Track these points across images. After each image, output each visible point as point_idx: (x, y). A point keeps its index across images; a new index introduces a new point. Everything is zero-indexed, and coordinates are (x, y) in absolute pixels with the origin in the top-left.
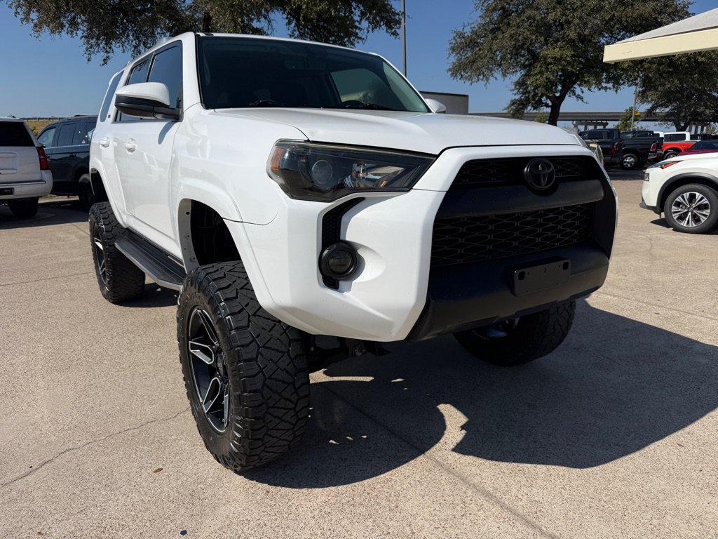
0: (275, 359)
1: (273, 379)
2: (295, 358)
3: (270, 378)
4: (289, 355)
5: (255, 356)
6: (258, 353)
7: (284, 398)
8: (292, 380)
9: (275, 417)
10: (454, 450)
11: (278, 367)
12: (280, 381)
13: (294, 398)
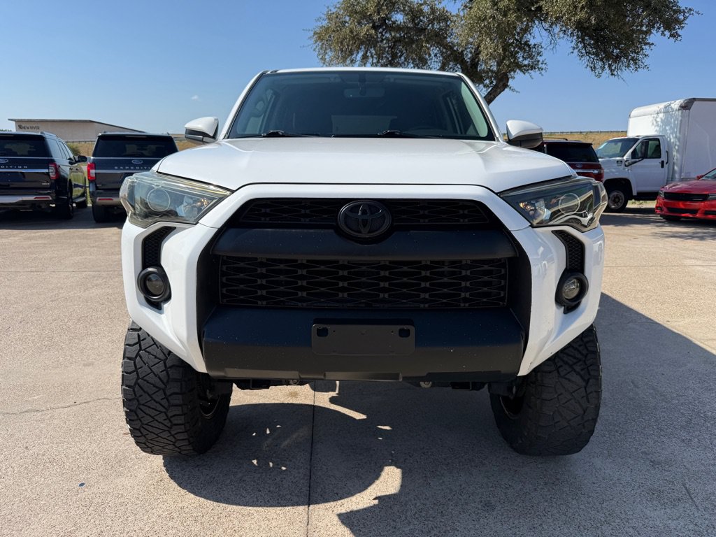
0: (151, 364)
1: (145, 380)
2: (171, 367)
3: (142, 379)
4: (165, 363)
5: (134, 356)
6: (138, 354)
7: (155, 401)
8: (163, 386)
9: (147, 414)
10: (340, 516)
11: (152, 371)
12: (152, 384)
13: (164, 402)
